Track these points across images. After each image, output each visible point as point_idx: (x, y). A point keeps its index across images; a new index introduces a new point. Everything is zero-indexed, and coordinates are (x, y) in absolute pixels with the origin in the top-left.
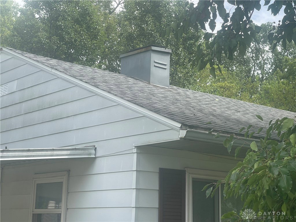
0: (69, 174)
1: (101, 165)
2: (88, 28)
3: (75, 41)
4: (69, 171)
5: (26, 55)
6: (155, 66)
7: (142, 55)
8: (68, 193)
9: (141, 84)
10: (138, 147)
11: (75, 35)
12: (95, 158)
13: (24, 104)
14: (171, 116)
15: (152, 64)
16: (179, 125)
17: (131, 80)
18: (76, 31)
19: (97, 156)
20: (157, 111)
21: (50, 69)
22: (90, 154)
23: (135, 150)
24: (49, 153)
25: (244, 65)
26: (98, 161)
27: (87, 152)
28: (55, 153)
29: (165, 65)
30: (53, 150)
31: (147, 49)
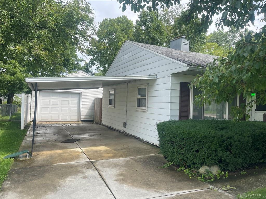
0: (148, 85)
1: (159, 81)
2: (160, 31)
3: (155, 37)
4: (148, 84)
5: (134, 43)
6: (183, 44)
7: (178, 40)
8: (148, 91)
9: (177, 51)
10: (172, 74)
11: (155, 34)
12: (157, 79)
13: (133, 61)
14: (184, 62)
15: (182, 43)
16: (187, 65)
17: (173, 50)
18: (155, 33)
19: (157, 78)
20: (179, 60)
21: (141, 47)
22: (155, 78)
23: (170, 75)
24: (140, 77)
25: (227, 43)
26: (158, 80)
27: (153, 77)
28: (142, 77)
29: (187, 43)
30: (141, 76)
31: (180, 37)
